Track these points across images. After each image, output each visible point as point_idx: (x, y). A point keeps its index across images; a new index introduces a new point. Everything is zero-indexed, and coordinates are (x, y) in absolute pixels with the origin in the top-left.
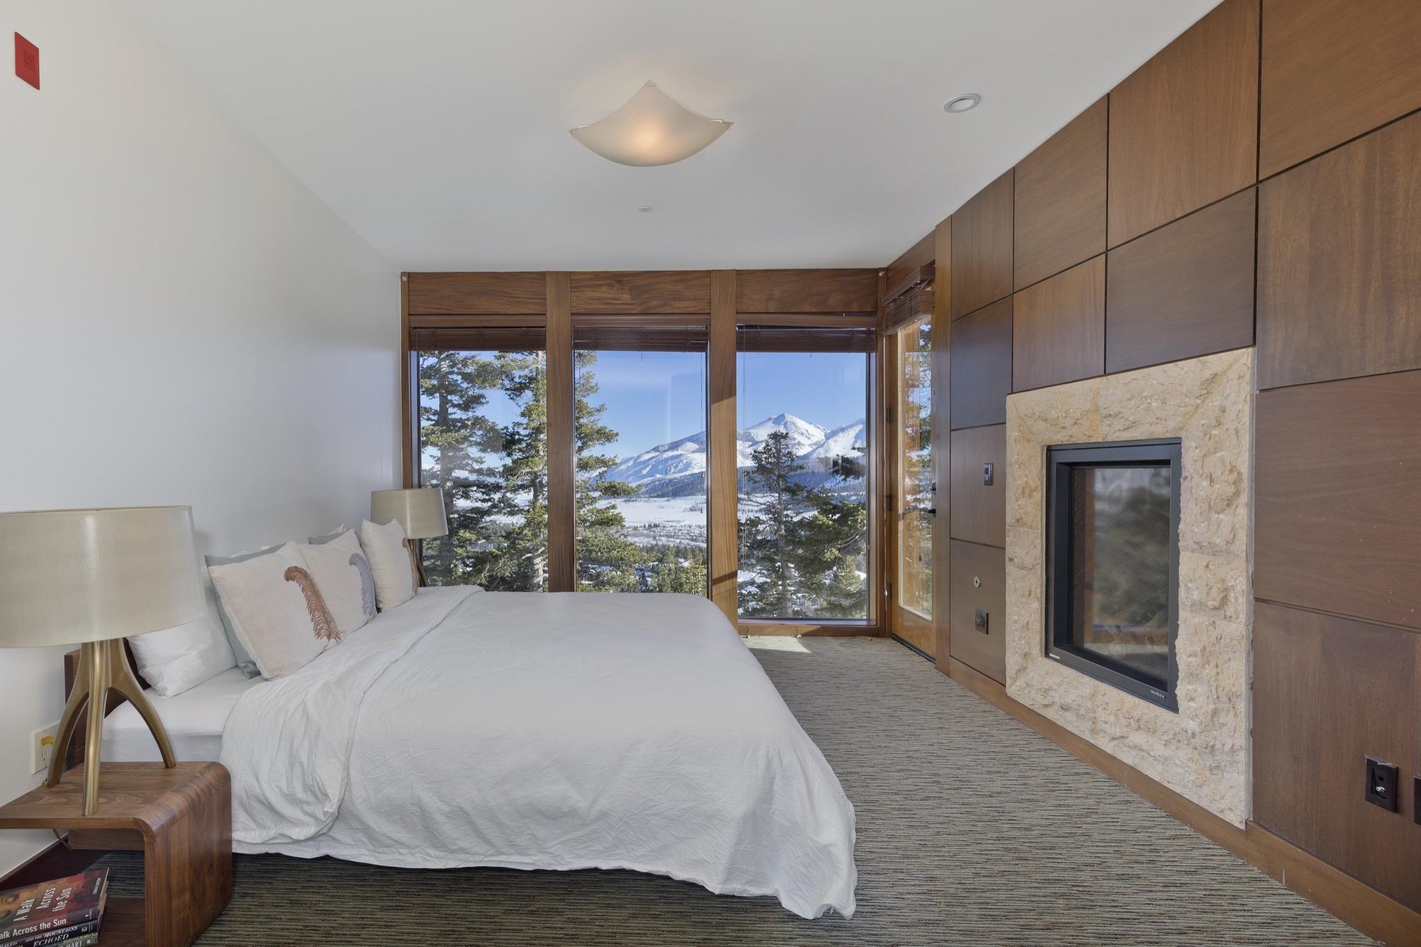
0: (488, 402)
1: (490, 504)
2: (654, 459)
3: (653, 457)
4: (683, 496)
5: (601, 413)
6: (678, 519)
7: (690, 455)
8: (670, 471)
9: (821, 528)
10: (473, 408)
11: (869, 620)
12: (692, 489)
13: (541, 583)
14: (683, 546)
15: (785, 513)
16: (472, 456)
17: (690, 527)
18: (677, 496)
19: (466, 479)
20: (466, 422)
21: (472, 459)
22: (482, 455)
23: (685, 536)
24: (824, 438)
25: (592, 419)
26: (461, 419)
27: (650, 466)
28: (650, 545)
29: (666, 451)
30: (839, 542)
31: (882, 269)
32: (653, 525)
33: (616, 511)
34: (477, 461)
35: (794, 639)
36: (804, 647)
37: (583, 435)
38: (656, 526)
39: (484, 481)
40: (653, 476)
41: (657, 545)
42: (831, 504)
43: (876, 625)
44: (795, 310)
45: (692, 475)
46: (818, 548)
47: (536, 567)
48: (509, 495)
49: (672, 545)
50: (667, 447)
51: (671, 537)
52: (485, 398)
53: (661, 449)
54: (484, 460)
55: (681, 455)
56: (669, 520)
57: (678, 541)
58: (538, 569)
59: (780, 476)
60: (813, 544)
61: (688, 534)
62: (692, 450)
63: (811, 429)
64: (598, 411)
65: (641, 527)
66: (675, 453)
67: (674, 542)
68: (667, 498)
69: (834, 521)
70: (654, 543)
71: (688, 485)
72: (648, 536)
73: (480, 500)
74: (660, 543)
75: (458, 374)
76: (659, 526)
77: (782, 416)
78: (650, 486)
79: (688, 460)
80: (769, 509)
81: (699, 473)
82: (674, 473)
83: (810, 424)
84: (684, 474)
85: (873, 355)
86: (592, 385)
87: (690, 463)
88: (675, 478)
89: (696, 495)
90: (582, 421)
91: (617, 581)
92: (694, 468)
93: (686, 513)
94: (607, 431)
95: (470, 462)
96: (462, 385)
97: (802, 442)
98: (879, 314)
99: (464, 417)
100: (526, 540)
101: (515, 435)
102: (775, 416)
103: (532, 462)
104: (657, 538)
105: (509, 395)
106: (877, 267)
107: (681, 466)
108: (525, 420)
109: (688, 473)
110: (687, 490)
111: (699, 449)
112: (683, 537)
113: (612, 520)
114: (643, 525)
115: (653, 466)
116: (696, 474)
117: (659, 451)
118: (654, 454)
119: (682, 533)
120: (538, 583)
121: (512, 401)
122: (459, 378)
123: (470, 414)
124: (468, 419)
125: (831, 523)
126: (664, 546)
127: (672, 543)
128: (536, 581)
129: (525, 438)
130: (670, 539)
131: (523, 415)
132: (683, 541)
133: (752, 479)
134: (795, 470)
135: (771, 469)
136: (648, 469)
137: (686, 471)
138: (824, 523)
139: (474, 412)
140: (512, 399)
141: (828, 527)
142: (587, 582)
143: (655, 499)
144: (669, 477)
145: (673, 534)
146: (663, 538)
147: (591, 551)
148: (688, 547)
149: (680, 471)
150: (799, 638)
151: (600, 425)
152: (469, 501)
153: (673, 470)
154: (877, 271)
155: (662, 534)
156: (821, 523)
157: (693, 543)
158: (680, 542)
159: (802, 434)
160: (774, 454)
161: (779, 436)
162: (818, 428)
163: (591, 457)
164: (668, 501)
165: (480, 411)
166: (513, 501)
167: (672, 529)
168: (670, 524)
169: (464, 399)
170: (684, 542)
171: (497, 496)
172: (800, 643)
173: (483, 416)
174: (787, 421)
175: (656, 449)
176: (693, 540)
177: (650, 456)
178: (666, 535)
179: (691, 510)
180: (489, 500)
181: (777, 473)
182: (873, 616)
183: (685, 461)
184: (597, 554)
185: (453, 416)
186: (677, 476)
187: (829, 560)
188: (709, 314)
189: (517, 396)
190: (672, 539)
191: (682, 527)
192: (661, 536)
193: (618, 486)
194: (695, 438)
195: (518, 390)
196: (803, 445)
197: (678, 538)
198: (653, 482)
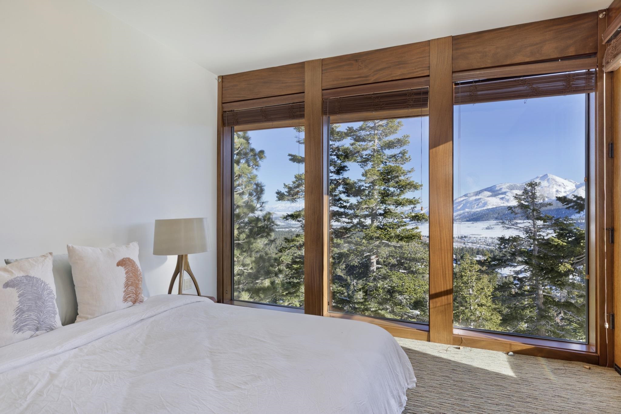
0: (349, 170)
1: (351, 224)
2: (465, 201)
3: (464, 200)
4: (482, 221)
5: (411, 173)
6: (479, 234)
7: (486, 199)
8: (474, 207)
9: (558, 248)
10: (341, 173)
11: (588, 344)
12: (487, 217)
13: (375, 270)
14: (481, 248)
15: (538, 233)
16: (343, 199)
17: (486, 238)
18: (478, 221)
19: (337, 211)
20: (338, 181)
21: (343, 201)
22: (348, 198)
23: (483, 243)
24: (575, 187)
25: (407, 176)
26: (335, 179)
27: (462, 205)
28: (461, 247)
29: (472, 196)
30: (572, 259)
31: (601, 11)
32: (463, 236)
33: (418, 231)
34: (345, 202)
35: (505, 355)
36: (512, 368)
37: (401, 186)
38: (465, 237)
39: (348, 213)
40: (464, 210)
41: (466, 247)
42: (567, 230)
43: (596, 352)
44: (508, 63)
45: (488, 209)
46: (554, 262)
47: (372, 261)
48: (362, 220)
49: (475, 247)
50: (472, 194)
51: (474, 243)
52: (347, 167)
53: (469, 195)
54: (349, 201)
55: (481, 198)
56: (473, 234)
57: (479, 245)
58: (373, 262)
59: (534, 210)
60: (550, 259)
61: (485, 242)
62: (488, 195)
63: (566, 182)
64: (410, 172)
65: (456, 237)
66: (478, 197)
67: (476, 246)
68: (472, 222)
69: (568, 242)
70: (464, 246)
71: (485, 215)
72: (461, 242)
73: (345, 222)
74: (468, 246)
75: (335, 155)
76: (467, 237)
77: (546, 176)
78: (462, 215)
79: (485, 201)
80: (527, 231)
81: (492, 208)
82: (477, 208)
83: (565, 179)
84: (482, 209)
85: (593, 95)
86: (407, 157)
87: (486, 203)
88: (477, 211)
89: (490, 221)
90: (400, 178)
91: (421, 271)
92: (489, 206)
93: (483, 230)
94: (414, 183)
95: (342, 202)
96: (337, 161)
97: (559, 190)
98: (599, 55)
99: (337, 178)
100: (363, 246)
101: (361, 187)
102: (541, 176)
103: (368, 201)
104: (466, 243)
105: (361, 165)
106: (597, 10)
107: (481, 204)
108: (364, 178)
109: (485, 208)
110: (484, 217)
111: (492, 195)
112: (481, 244)
113: (414, 236)
114: (457, 236)
115: (464, 204)
116: (490, 209)
117: (467, 197)
118: (464, 198)
119: (481, 241)
120: (373, 270)
121: (362, 168)
122: (335, 157)
123: (341, 177)
124: (339, 179)
125: (565, 244)
126: (470, 248)
127: (475, 246)
128: (372, 269)
129: (367, 188)
130: (474, 244)
131: (363, 175)
132: (481, 246)
133: (514, 212)
134: (546, 206)
135: (528, 205)
136: (461, 206)
137: (484, 207)
138: (559, 244)
139: (343, 175)
140: (362, 167)
141: (562, 246)
142: (403, 271)
143: (465, 222)
144: (473, 210)
145: (475, 242)
146: (469, 244)
147: (404, 253)
148: (485, 249)
149: (479, 208)
150: (511, 355)
151: (411, 180)
152: (340, 223)
153: (476, 207)
154: (597, 13)
155: (469, 241)
156: (556, 244)
157: (488, 247)
158: (480, 246)
159: (560, 185)
160: (530, 196)
161: (534, 184)
162: (571, 182)
163: (404, 198)
164: (473, 223)
165: (345, 175)
166: (365, 223)
167: (475, 239)
168: (474, 236)
169: (336, 168)
170: (483, 246)
171: (355, 221)
172: (509, 362)
173: (348, 178)
174: (549, 179)
175: (465, 195)
176: (487, 245)
177: (462, 199)
178: (471, 242)
179: (487, 229)
180: (351, 223)
181: (532, 208)
182: (593, 340)
183: (483, 202)
184: (408, 255)
185: (331, 178)
186: (479, 210)
187: (563, 272)
188: (429, 76)
189: (365, 166)
190: (475, 245)
191: (481, 238)
192: (468, 242)
193: (420, 216)
194: (490, 189)
195: (365, 161)
196: (561, 192)
197: (479, 244)
198: (464, 213)
